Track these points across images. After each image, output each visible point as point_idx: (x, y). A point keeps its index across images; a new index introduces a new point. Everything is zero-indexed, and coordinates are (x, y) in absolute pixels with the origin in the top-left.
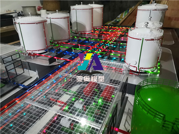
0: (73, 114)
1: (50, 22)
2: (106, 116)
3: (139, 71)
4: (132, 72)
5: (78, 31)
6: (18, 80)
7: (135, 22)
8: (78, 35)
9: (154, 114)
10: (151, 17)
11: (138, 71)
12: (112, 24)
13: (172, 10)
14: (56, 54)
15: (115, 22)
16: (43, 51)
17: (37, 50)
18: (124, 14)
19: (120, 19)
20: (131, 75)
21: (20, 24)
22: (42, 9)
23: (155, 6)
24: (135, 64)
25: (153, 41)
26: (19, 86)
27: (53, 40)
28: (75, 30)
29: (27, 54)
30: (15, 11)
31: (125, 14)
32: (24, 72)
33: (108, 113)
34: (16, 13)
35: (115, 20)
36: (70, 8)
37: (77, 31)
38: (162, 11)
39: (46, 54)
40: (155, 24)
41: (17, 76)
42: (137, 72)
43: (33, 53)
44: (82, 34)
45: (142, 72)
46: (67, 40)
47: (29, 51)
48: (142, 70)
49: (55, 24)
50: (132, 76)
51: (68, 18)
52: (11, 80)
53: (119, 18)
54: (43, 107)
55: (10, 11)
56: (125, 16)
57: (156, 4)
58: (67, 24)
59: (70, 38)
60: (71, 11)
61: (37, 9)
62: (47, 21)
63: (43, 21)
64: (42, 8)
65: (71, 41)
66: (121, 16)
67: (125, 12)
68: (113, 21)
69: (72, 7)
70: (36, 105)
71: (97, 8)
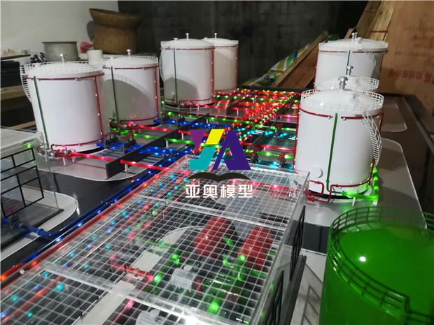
0: (171, 299)
1: (111, 78)
2: (259, 303)
3: (328, 193)
4: (312, 197)
5: (179, 100)
6: (28, 217)
7: (313, 80)
8: (178, 108)
9: (380, 296)
10: (352, 67)
11: (326, 192)
12: (259, 86)
13: (396, 53)
14: (126, 152)
15: (265, 81)
16: (94, 147)
17: (77, 145)
18: (286, 62)
19: (277, 75)
20: (311, 202)
21: (37, 81)
22: (92, 48)
23: (360, 42)
24: (320, 177)
25: (360, 120)
26: (29, 232)
27: (118, 120)
28: (171, 97)
29: (52, 154)
30: (26, 52)
31: (288, 63)
32: (43, 197)
33: (261, 296)
34: (29, 57)
35: (265, 76)
36: (160, 47)
37: (175, 99)
38: (374, 54)
39: (100, 153)
40: (362, 82)
41: (25, 207)
42: (326, 196)
43: (67, 150)
44: (189, 107)
45: (337, 195)
46: (152, 120)
47: (56, 146)
48: (337, 189)
49: (124, 81)
50: (312, 205)
51: (155, 67)
52: (10, 218)
53: (273, 71)
54: (92, 282)
55: (13, 52)
56: (288, 68)
57: (359, 38)
58: (152, 82)
59: (160, 116)
60: (162, 53)
61: (79, 49)
62: (103, 74)
63: (94, 74)
64: (91, 46)
65: (161, 122)
66: (279, 67)
67: (288, 58)
68: (260, 79)
69: (164, 44)
70: (74, 276)
71: (225, 47)
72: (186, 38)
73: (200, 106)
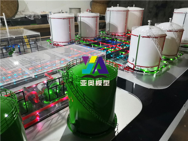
1: (80, 21)
11: (135, 68)
17: (61, 42)
21: (51, 19)
24: (133, 61)
25: (149, 38)
27: (81, 37)
37: (109, 31)
43: (57, 44)
47: (55, 42)
48: (139, 68)
51: (96, 17)
58: (95, 23)
69: (108, 9)
72: (117, 6)
73: (118, 35)
